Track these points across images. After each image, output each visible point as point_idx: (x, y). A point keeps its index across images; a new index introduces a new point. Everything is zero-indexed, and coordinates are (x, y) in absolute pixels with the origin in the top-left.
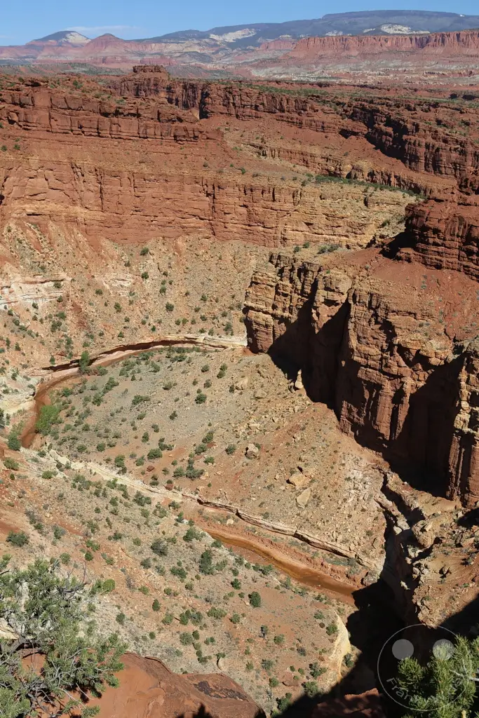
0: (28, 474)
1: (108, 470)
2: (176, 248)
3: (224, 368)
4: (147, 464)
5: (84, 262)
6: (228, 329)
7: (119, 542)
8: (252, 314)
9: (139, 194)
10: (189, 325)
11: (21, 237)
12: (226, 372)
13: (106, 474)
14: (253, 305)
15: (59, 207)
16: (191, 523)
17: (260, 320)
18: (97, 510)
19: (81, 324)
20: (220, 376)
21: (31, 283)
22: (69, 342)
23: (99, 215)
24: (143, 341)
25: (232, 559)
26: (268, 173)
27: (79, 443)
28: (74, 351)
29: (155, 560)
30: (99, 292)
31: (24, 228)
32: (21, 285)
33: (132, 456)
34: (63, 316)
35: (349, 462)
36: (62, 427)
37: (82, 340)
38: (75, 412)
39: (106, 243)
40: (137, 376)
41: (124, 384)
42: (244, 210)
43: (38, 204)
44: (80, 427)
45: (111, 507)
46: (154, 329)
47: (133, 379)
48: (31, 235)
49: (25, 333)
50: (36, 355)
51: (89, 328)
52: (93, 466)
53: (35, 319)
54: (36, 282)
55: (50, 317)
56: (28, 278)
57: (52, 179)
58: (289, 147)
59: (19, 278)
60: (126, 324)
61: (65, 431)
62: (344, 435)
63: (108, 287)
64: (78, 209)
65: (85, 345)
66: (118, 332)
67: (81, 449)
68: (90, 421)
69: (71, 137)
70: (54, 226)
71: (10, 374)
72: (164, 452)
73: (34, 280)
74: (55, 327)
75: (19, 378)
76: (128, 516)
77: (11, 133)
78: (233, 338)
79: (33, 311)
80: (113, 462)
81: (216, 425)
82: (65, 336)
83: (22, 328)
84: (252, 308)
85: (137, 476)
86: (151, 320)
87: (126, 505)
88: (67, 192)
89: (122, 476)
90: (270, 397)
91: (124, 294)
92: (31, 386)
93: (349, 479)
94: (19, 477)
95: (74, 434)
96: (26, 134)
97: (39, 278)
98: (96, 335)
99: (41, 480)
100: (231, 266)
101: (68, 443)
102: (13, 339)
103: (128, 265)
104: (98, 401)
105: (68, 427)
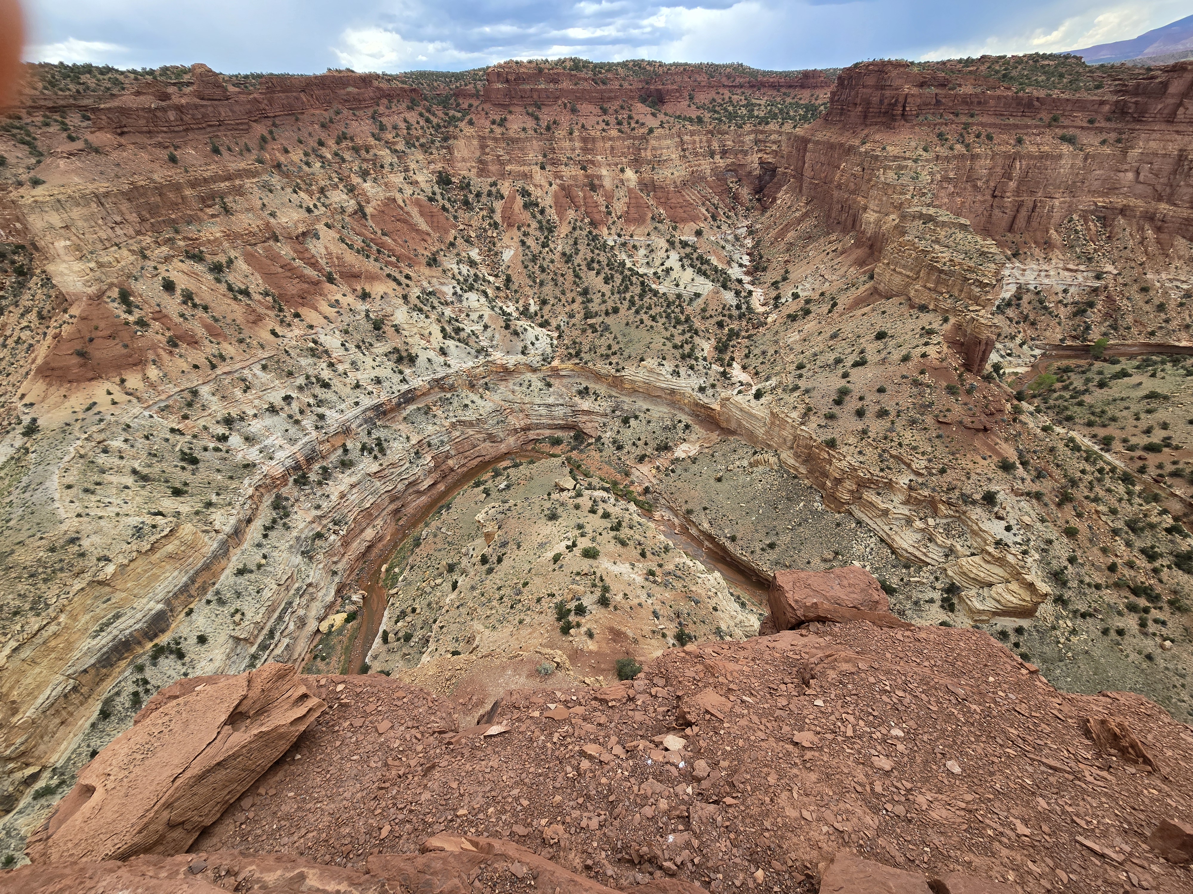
1: (1090, 444)
4: (1140, 453)
5: (1142, 258)
13: (1086, 444)
15: (1138, 202)
16: (1176, 520)
18: (1083, 472)
19: (1107, 316)
21: (1072, 270)
22: (1088, 328)
23: (1187, 213)
24: (1177, 344)
27: (1068, 413)
28: (1089, 337)
29: (1126, 533)
30: (1144, 290)
31: (1086, 222)
32: (1060, 271)
33: (1125, 441)
34: (1091, 305)
37: (1103, 329)
38: (1071, 388)
39: (1179, 241)
40: (1159, 374)
41: (1139, 377)
43: (1113, 198)
44: (1075, 401)
45: (1097, 475)
47: (1153, 375)
48: (1092, 227)
49: (1046, 312)
50: (1049, 332)
51: (1116, 320)
52: (1075, 435)
53: (1061, 302)
54: (1077, 271)
55: (1075, 303)
56: (1071, 266)
57: (1145, 173)
59: (1061, 265)
60: (1164, 325)
61: (1056, 399)
63: (1158, 284)
64: (1162, 205)
65: (1105, 334)
66: (1150, 329)
67: (1069, 419)
68: (1087, 399)
70: (1122, 220)
71: (1018, 342)
72: (1165, 449)
73: (1076, 268)
74: (1079, 313)
75: (1025, 347)
76: (1112, 488)
79: (1061, 295)
80: (1100, 438)
82: (1085, 322)
83: (1045, 308)
85: (1123, 458)
87: (1112, 478)
88: (1157, 187)
89: (1103, 453)
92: (1034, 356)
95: (1066, 404)
96: (1137, 126)
97: (1082, 268)
98: (1122, 328)
99: (1039, 430)
101: (1056, 410)
102: (1032, 317)
104: (1102, 385)
105: (1061, 397)
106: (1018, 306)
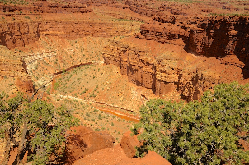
0: (53, 100)
1: (73, 97)
2: (84, 40)
3: (99, 69)
4: (83, 94)
5: (61, 46)
6: (99, 59)
7: (78, 114)
8: (105, 55)
9: (73, 27)
10: (89, 59)
11: (44, 41)
12: (100, 70)
13: (72, 98)
14: (105, 53)
15: (53, 32)
16: (95, 108)
17: (107, 56)
18: (71, 107)
19: (62, 62)
20: (98, 71)
21: (48, 52)
22: (59, 66)
23: (64, 33)
24: (78, 64)
25: (106, 115)
26: (106, 19)
27: (65, 91)
28: (61, 69)
29: (87, 118)
30: (66, 53)
31: (44, 38)
32: (46, 53)
33: (79, 93)
34: (57, 60)
35: (132, 89)
36: (60, 88)
37: (63, 66)
38: (63, 84)
39: (66, 40)
40: (78, 73)
41: (74, 76)
42: (100, 29)
43: (47, 32)
44: (65, 87)
45: (75, 106)
46: (80, 61)
48: (46, 40)
49: (48, 65)
50: (51, 70)
51: (64, 62)
52: (69, 97)
53: (50, 61)
54: (49, 52)
55: (54, 60)
56: (47, 51)
57: (50, 25)
58: (110, 12)
59: (44, 51)
60: (73, 61)
62: (130, 83)
63: (67, 51)
64: (58, 32)
65: (64, 67)
66: (71, 63)
67: (66, 93)
68: (67, 86)
69: (54, 14)
70: (52, 37)
71: (45, 76)
72: (86, 91)
73: (48, 51)
74: (56, 63)
75: (47, 77)
76: (79, 108)
77: (38, 14)
78: (101, 62)
79: (49, 59)
80: (74, 95)
81: (98, 84)
83: (47, 64)
84: (105, 54)
85: (80, 98)
86: (79, 59)
87: (79, 105)
88: (55, 28)
89: (77, 98)
90: (111, 75)
91: (72, 53)
92: (51, 78)
93: (132, 93)
94: (51, 101)
95: (63, 89)
96: (42, 14)
98: (66, 64)
99: (56, 101)
100: (98, 44)
101: (62, 92)
102: (45, 67)
103: (72, 45)
104: (68, 80)
106: (40, 65)
